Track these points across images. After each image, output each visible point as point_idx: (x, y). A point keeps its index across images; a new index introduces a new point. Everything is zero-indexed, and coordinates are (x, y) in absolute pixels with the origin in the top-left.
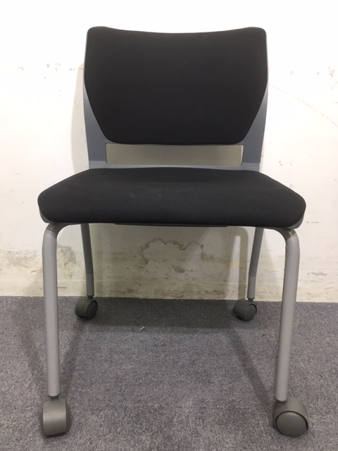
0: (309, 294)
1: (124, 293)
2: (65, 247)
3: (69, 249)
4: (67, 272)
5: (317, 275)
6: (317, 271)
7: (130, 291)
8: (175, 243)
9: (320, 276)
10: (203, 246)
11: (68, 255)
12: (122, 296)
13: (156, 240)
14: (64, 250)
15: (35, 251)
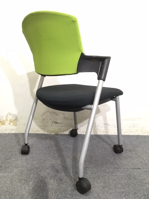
1: (35, 131)
2: (14, 115)
3: (15, 115)
6: (106, 123)
7: (38, 131)
8: (54, 113)
10: (64, 114)
11: (15, 118)
12: (35, 133)
13: (47, 112)
15: (3, 116)
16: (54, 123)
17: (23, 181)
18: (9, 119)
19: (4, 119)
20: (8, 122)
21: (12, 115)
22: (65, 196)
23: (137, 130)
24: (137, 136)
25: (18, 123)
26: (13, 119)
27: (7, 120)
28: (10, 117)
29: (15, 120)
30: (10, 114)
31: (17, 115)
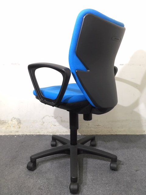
0: (96, 132)
1: (37, 133)
3: (19, 119)
4: (18, 127)
5: (98, 126)
6: (97, 125)
7: (39, 132)
8: (53, 117)
9: (99, 126)
10: (61, 117)
11: (19, 121)
13: (46, 116)
14: (17, 119)
15: (8, 120)
16: (52, 125)
17: (28, 176)
21: (16, 119)
22: (61, 187)
23: (125, 130)
24: (124, 135)
25: (21, 126)
29: (19, 123)
31: (20, 119)
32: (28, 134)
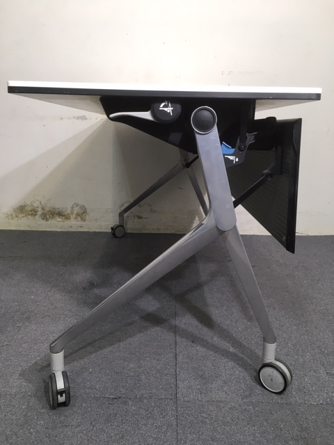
16: (136, 218)
18: (75, 212)
19: (69, 211)
20: (74, 216)
21: (79, 207)
25: (87, 217)
26: (81, 212)
27: (72, 213)
28: (76, 210)
29: (84, 213)
30: (77, 205)
31: (86, 207)
32: (97, 230)
